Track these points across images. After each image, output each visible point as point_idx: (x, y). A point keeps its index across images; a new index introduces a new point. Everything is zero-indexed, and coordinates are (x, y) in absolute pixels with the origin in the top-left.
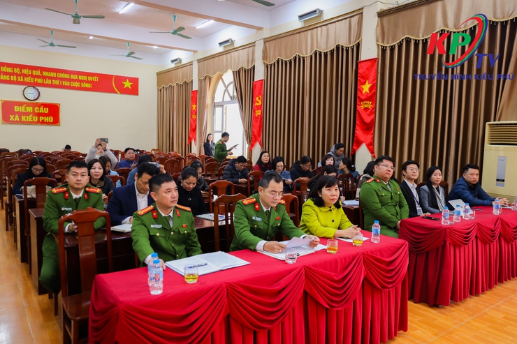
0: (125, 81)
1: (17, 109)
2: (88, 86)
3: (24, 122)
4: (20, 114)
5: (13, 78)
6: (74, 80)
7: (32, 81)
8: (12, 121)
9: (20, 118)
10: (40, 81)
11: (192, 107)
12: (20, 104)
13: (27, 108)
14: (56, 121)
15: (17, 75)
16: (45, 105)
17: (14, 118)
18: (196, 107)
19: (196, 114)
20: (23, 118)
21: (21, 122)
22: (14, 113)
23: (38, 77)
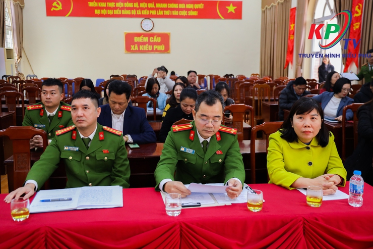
0: (229, 6)
1: (136, 39)
2: (195, 13)
3: (142, 51)
4: (139, 44)
5: (134, 12)
6: (182, 9)
7: (148, 14)
8: (133, 51)
9: (139, 48)
10: (154, 12)
11: (290, 27)
12: (139, 35)
13: (144, 38)
14: (167, 50)
15: (136, 9)
16: (159, 35)
17: (134, 47)
18: (294, 27)
19: (293, 34)
20: (141, 48)
21: (139, 51)
22: (134, 43)
23: (152, 9)
